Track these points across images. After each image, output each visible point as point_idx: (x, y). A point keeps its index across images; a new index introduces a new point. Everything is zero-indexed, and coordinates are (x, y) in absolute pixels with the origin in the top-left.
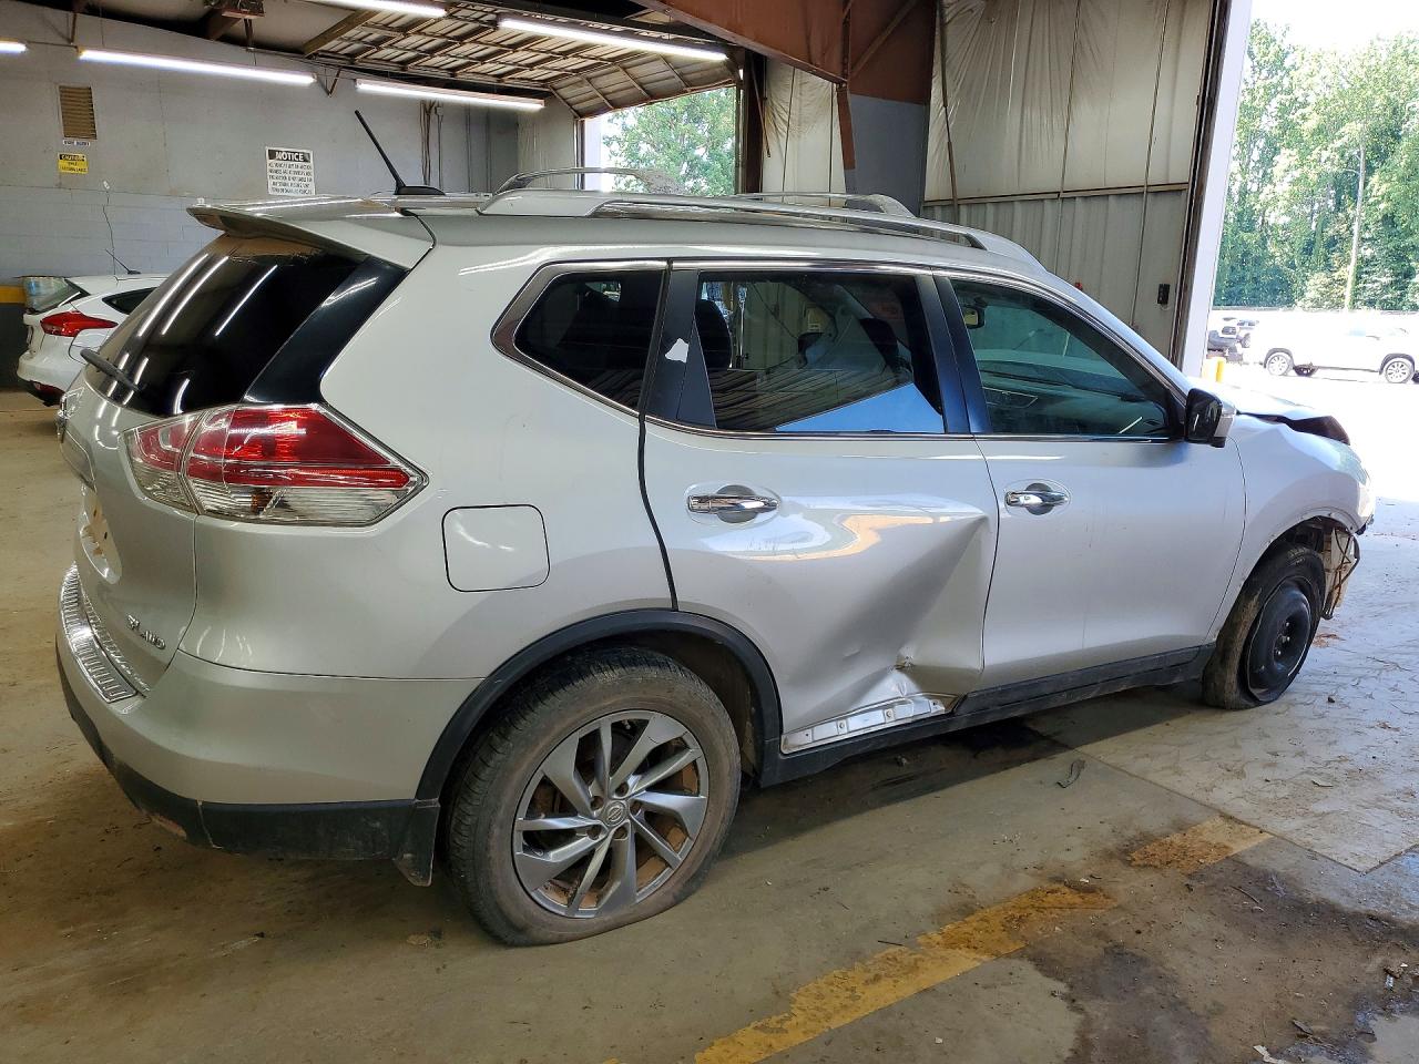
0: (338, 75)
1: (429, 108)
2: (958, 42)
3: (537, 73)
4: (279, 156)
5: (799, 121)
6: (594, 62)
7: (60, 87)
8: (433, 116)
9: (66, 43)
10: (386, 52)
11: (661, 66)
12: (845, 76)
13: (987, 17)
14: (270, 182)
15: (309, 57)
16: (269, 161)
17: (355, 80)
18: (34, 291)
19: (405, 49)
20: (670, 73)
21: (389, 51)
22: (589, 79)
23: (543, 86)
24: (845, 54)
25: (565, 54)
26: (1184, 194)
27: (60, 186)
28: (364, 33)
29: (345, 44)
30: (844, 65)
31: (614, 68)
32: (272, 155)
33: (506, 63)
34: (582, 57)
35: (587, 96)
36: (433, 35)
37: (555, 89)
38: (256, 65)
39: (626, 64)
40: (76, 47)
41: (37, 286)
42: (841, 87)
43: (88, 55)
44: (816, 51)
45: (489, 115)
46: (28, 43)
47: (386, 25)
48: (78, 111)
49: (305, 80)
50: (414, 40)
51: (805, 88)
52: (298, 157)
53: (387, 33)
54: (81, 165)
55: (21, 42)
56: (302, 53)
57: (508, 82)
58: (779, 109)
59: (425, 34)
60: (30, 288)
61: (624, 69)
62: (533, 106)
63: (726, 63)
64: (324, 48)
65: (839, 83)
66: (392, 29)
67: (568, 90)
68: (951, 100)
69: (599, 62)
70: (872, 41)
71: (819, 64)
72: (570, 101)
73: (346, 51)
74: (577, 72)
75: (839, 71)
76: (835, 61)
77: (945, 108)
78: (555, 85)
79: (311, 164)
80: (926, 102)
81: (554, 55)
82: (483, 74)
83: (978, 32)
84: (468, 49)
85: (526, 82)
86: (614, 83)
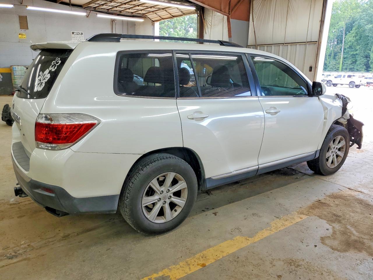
0: (90, 13)
1: (113, 21)
2: (256, 5)
3: (143, 12)
4: (75, 33)
5: (214, 25)
7: (19, 16)
8: (114, 23)
9: (20, 4)
10: (104, 7)
11: (176, 9)
12: (229, 14)
15: (84, 8)
16: (72, 35)
17: (97, 14)
18: (14, 69)
19: (109, 6)
20: (179, 11)
21: (106, 6)
22: (156, 13)
23: (143, 15)
24: (229, 9)
25: (151, 7)
26: (316, 44)
27: (19, 42)
28: (100, 2)
29: (94, 5)
30: (229, 12)
31: (163, 10)
32: (73, 33)
33: (135, 9)
34: (155, 8)
35: (155, 17)
36: (118, 3)
37: (146, 16)
38: (71, 10)
39: (166, 10)
40: (26, 6)
41: (15, 68)
42: (228, 17)
43: (29, 8)
44: (222, 8)
45: (128, 22)
46: (14, 5)
47: (106, 0)
48: (23, 22)
49: (84, 14)
50: (113, 4)
51: (216, 16)
52: (79, 34)
53: (106, 2)
54: (24, 36)
55: (12, 4)
56: (83, 7)
57: (134, 14)
58: (208, 22)
59: (116, 2)
60: (13, 69)
61: (166, 11)
62: (141, 20)
63: (195, 10)
64: (89, 6)
65: (228, 16)
66: (108, 1)
67: (150, 16)
68: (255, 20)
69: (159, 9)
70: (236, 5)
71: (223, 11)
72: (150, 18)
73: (94, 6)
74: (153, 12)
75: (228, 13)
76: (227, 11)
77: (253, 22)
78: (146, 15)
79: (83, 35)
80: (249, 20)
81: (148, 7)
82: (128, 12)
83: (262, 3)
84: (127, 6)
85: (139, 14)
86: (163, 14)
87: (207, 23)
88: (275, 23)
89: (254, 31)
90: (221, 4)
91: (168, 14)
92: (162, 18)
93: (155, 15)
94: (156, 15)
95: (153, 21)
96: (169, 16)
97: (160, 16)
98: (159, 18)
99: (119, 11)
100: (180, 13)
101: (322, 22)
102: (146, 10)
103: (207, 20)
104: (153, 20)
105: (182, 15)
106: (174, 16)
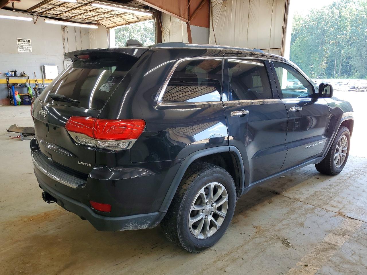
0: (37, 18)
1: (64, 27)
2: (216, 11)
3: (96, 18)
4: (21, 41)
5: (173, 32)
6: (112, 15)
8: (65, 29)
10: (52, 12)
11: (131, 15)
12: (189, 20)
13: (224, 5)
14: (18, 48)
15: (29, 13)
16: (18, 42)
17: (44, 20)
19: (58, 11)
20: (134, 17)
21: (54, 11)
23: (96, 22)
24: (189, 15)
25: (104, 13)
26: (280, 51)
28: (47, 6)
29: (40, 9)
30: (189, 18)
31: (118, 17)
32: (19, 40)
33: (87, 15)
34: (109, 14)
35: (110, 23)
36: (67, 7)
38: (15, 15)
39: (121, 16)
44: (182, 13)
45: (81, 29)
47: (53, 4)
49: (30, 19)
50: (61, 8)
51: (174, 23)
52: (26, 41)
53: (54, 6)
56: (27, 12)
57: (87, 21)
58: (167, 29)
59: (65, 7)
62: (95, 27)
63: (152, 16)
64: (34, 10)
65: (188, 22)
66: (55, 5)
67: (103, 22)
68: (215, 27)
69: (114, 16)
70: (195, 11)
71: (182, 17)
72: (104, 25)
73: (41, 11)
74: (107, 18)
75: (187, 19)
76: (186, 16)
77: (213, 29)
78: (100, 21)
79: (30, 43)
80: (209, 27)
81: (101, 13)
82: (80, 18)
83: (221, 9)
84: (77, 11)
85: (92, 21)
86: (118, 20)
87: (165, 30)
88: (236, 30)
89: (215, 38)
90: (179, 10)
91: (123, 20)
92: (117, 25)
93: (109, 21)
94: (111, 21)
95: (108, 28)
96: (125, 22)
97: (115, 22)
98: (113, 25)
99: (70, 17)
100: (136, 19)
101: (284, 28)
102: (99, 16)
103: (165, 27)
104: (108, 26)
105: (138, 21)
106: (130, 23)
